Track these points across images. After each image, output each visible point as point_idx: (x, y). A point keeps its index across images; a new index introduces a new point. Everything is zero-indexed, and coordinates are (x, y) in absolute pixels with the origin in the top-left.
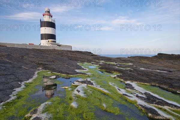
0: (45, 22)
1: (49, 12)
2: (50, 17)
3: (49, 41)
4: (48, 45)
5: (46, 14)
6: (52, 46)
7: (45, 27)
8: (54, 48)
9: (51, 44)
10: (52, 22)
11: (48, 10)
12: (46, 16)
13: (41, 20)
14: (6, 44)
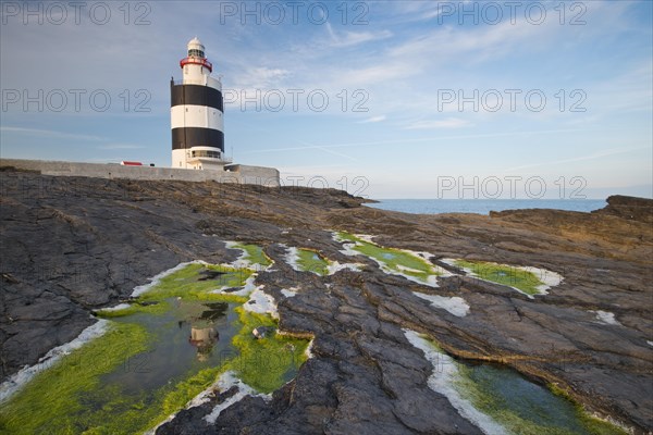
0: (184, 86)
1: (201, 54)
2: (204, 69)
3: (194, 152)
4: (190, 167)
5: (191, 60)
6: (206, 171)
7: (187, 106)
8: (212, 178)
9: (200, 164)
10: (209, 86)
11: (198, 48)
12: (190, 66)
13: (172, 82)
14: (39, 163)
